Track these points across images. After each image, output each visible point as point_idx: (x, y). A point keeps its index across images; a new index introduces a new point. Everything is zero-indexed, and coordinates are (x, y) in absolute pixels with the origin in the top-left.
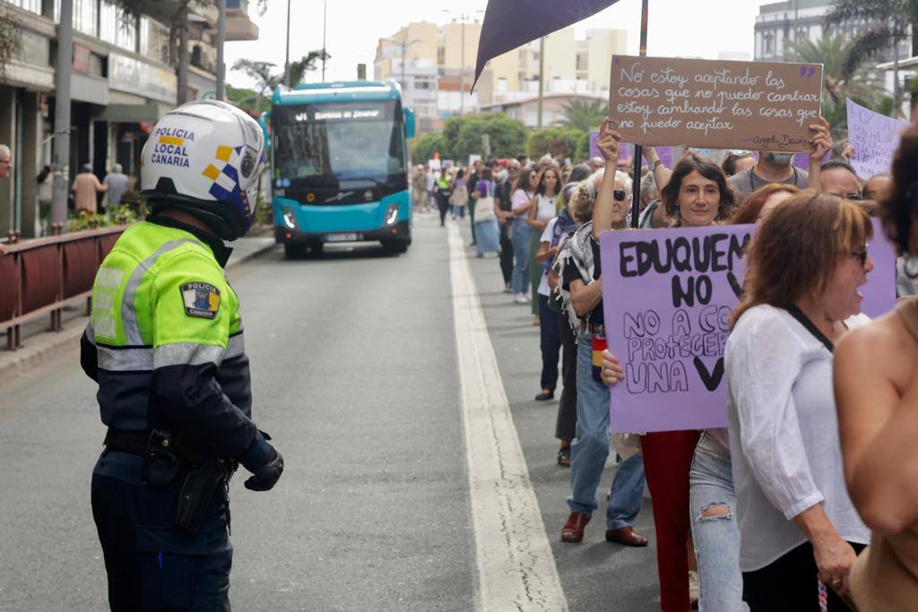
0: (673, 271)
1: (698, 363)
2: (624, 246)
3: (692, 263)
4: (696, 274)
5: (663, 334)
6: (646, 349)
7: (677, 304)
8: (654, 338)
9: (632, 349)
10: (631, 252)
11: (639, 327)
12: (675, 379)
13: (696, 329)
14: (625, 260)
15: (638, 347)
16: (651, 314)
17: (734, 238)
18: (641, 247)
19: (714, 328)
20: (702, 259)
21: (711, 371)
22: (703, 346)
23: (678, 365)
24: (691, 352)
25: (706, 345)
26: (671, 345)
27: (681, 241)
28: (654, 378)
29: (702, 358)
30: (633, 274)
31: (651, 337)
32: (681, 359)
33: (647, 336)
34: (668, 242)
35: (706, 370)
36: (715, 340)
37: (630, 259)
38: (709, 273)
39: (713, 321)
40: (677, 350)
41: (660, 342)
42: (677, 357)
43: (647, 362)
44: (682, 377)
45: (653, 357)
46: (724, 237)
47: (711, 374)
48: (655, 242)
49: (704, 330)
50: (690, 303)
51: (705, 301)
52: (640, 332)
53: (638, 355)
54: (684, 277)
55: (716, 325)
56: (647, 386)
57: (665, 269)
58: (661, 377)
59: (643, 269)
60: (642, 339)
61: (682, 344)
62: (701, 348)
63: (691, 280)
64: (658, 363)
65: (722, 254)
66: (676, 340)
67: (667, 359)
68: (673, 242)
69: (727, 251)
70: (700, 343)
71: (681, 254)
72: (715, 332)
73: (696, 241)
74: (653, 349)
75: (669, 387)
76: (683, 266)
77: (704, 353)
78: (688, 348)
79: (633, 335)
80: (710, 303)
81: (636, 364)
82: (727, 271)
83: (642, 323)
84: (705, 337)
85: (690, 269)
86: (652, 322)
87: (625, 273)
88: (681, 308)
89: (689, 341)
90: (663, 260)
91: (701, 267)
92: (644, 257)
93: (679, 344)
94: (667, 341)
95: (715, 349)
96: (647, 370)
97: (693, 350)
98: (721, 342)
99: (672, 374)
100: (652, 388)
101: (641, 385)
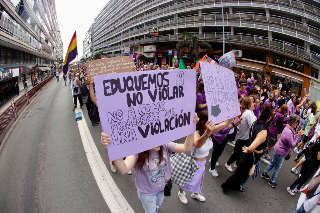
0: (127, 91)
1: (140, 129)
2: (105, 82)
3: (134, 87)
4: (136, 92)
5: (125, 119)
6: (119, 127)
7: (129, 105)
9: (113, 128)
10: (108, 84)
11: (114, 118)
12: (131, 137)
13: (138, 115)
14: (106, 88)
15: (115, 126)
16: (119, 111)
17: (150, 76)
18: (113, 81)
19: (144, 114)
20: (138, 85)
21: (144, 131)
22: (141, 121)
23: (132, 131)
24: (136, 125)
25: (142, 121)
26: (129, 123)
27: (130, 78)
28: (123, 137)
29: (141, 126)
30: (110, 94)
31: (120, 121)
32: (133, 128)
33: (118, 121)
34: (124, 78)
36: (145, 118)
37: (108, 87)
38: (141, 91)
39: (144, 111)
40: (131, 125)
41: (124, 123)
42: (131, 128)
43: (120, 132)
44: (134, 135)
45: (122, 130)
46: (146, 75)
47: (144, 132)
48: (118, 79)
49: (141, 115)
50: (135, 105)
51: (140, 103)
52: (115, 120)
53: (116, 130)
54: (131, 93)
55: (145, 113)
56: (121, 141)
57: (124, 91)
58: (126, 137)
59: (114, 92)
60: (116, 123)
61: (133, 122)
62: (140, 122)
63: (134, 94)
64: (124, 131)
65: (146, 82)
66: (130, 121)
67: (128, 130)
68: (126, 79)
69: (147, 81)
70: (140, 120)
71: (130, 84)
72: (145, 115)
73: (135, 77)
74: (121, 126)
75: (130, 140)
76: (131, 89)
77: (141, 124)
78: (135, 123)
79: (113, 122)
80: (142, 104)
81: (115, 134)
82: (148, 90)
83: (116, 116)
84: (141, 118)
85: (134, 90)
86: (120, 115)
87: (106, 94)
88: (131, 107)
89: (135, 120)
90: (122, 87)
91: (138, 89)
92: (114, 86)
93: (131, 122)
94: (127, 122)
95: (145, 122)
96: (120, 135)
97: (137, 124)
98: (147, 119)
99: (130, 134)
100: (123, 142)
101: (119, 141)
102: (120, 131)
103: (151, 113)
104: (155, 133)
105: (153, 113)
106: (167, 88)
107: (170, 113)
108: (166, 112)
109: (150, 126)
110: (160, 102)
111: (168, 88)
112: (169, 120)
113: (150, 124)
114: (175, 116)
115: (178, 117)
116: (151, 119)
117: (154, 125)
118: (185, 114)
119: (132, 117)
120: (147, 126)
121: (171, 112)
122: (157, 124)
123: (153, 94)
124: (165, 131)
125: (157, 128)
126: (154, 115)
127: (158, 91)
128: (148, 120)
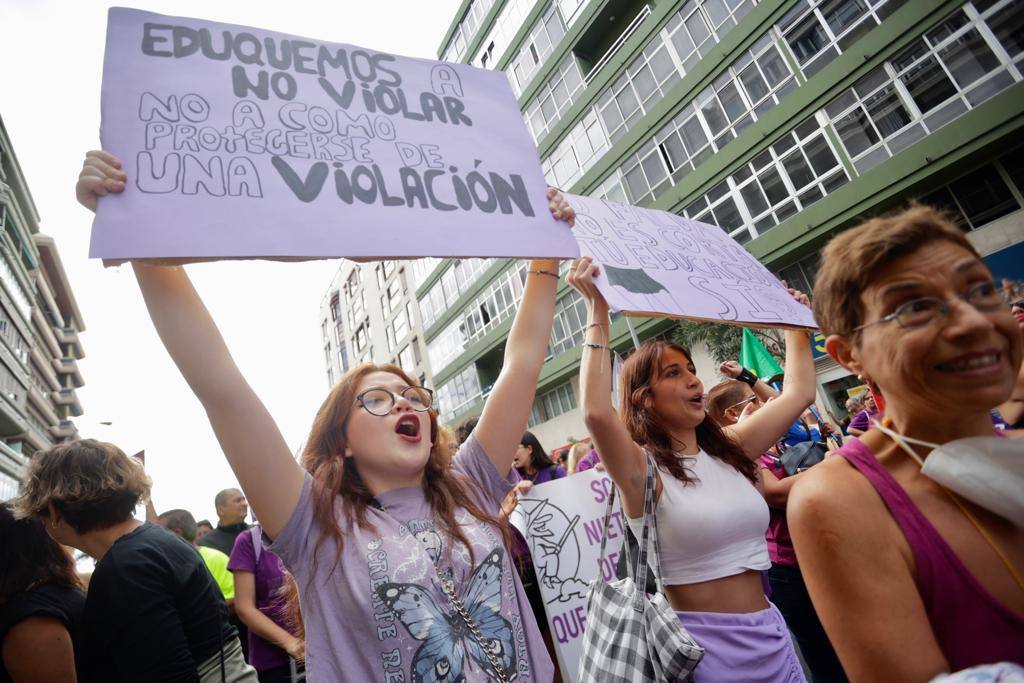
0: (234, 61)
1: (277, 161)
2: (151, 26)
3: (264, 58)
4: (271, 71)
5: (216, 123)
6: (181, 137)
7: (240, 94)
8: (198, 126)
9: (152, 134)
10: (163, 34)
12: (236, 181)
13: (273, 123)
14: (151, 39)
15: (166, 133)
16: (194, 98)
18: (182, 31)
19: (304, 127)
20: (279, 57)
21: (302, 176)
22: (287, 144)
23: (243, 162)
24: (266, 149)
25: (291, 143)
26: (230, 135)
27: (247, 37)
28: (194, 173)
29: (287, 159)
30: (164, 54)
31: (192, 124)
32: (248, 155)
33: (183, 121)
34: (226, 33)
35: (295, 175)
36: (307, 139)
37: (161, 39)
38: (291, 71)
39: (302, 119)
40: (241, 143)
41: (209, 131)
42: (241, 150)
43: (182, 153)
44: (250, 178)
45: (194, 148)
46: (310, 45)
47: (304, 181)
48: (204, 30)
49: (288, 126)
50: (264, 95)
52: (173, 115)
53: (165, 143)
54: (252, 70)
55: (307, 124)
56: (180, 183)
57: (221, 57)
58: (211, 176)
59: (182, 52)
60: (174, 124)
61: (249, 136)
62: (284, 146)
63: (263, 75)
64: (204, 155)
65: (309, 59)
66: (240, 131)
67: (222, 152)
68: (234, 35)
69: (315, 58)
70: (282, 139)
71: (247, 48)
72: (308, 130)
73: (269, 40)
74: (196, 137)
75: (226, 191)
76: (251, 59)
77: (289, 152)
78: (263, 143)
79: (158, 118)
80: (295, 100)
81: (158, 155)
82: (317, 76)
83: (177, 106)
84: (290, 135)
85: (262, 64)
86: (196, 107)
87: (149, 51)
88: (247, 99)
89: (263, 135)
90: (218, 48)
91: (279, 65)
92: (186, 41)
93: (244, 137)
94: (221, 131)
95: (310, 149)
96: (182, 162)
97: (270, 146)
98: (317, 144)
99: (232, 172)
100: (189, 187)
101: (168, 182)
102: (185, 150)
103: (335, 132)
104: (355, 198)
105: (339, 134)
106: (394, 89)
107: (422, 155)
108: (400, 146)
109: (332, 170)
110: (372, 116)
111: (400, 92)
112: (422, 175)
113: (330, 164)
114: (446, 169)
115: (463, 176)
116: (335, 150)
117: (348, 170)
118: (493, 176)
119: (248, 124)
120: (316, 165)
121: (427, 153)
122: (360, 170)
123: (340, 90)
124: (411, 205)
125: (365, 182)
126: (348, 142)
127: (359, 89)
128: (319, 150)
